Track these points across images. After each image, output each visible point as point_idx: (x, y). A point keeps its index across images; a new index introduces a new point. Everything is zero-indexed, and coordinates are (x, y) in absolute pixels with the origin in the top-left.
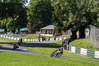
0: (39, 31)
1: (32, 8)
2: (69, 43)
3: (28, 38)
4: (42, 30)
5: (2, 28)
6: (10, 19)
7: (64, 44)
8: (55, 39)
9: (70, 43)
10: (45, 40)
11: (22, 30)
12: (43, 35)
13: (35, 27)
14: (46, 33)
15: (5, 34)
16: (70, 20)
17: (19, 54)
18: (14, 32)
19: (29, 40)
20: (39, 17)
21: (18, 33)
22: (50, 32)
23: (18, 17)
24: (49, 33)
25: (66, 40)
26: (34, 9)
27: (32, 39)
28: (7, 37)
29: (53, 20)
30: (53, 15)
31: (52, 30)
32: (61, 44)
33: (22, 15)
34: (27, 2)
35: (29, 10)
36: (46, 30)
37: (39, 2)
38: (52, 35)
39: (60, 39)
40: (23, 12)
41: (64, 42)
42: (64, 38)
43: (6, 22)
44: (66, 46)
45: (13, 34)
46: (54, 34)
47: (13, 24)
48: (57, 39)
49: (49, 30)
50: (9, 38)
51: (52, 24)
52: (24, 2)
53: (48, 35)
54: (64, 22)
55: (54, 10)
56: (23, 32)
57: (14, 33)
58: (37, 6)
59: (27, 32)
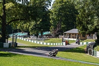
0: (63, 35)
1: (56, 11)
2: (94, 47)
3: (51, 42)
4: (65, 34)
5: (25, 32)
6: (33, 23)
7: (89, 49)
10: (69, 44)
12: (67, 39)
13: (59, 31)
14: (69, 37)
15: (28, 38)
16: (95, 23)
17: (42, 59)
18: (37, 35)
19: (52, 44)
20: (62, 21)
21: (40, 37)
22: (74, 36)
23: (41, 20)
25: (91, 44)
26: (57, 13)
27: (55, 43)
28: (30, 41)
29: (77, 23)
30: (77, 19)
31: (76, 34)
32: (85, 48)
33: (44, 18)
34: (50, 5)
35: (52, 13)
36: (70, 34)
37: (62, 5)
38: (75, 39)
39: (85, 43)
40: (46, 15)
41: (89, 47)
42: (89, 43)
43: (29, 26)
44: (90, 51)
45: (35, 38)
46: (78, 38)
47: (36, 27)
48: (81, 43)
49: (73, 34)
51: (76, 28)
52: (47, 5)
53: (72, 39)
54: (89, 26)
55: (78, 14)
56: (46, 35)
57: (37, 37)
58: (60, 9)
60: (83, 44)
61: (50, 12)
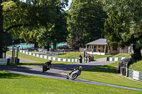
0: (85, 47)
1: (75, 14)
2: (129, 65)
3: (69, 58)
4: (88, 46)
5: (31, 43)
6: (43, 30)
7: (122, 68)
8: (108, 60)
9: (131, 66)
10: (93, 61)
11: (59, 45)
12: (91, 53)
13: (79, 42)
14: (95, 51)
15: (35, 52)
16: (132, 31)
18: (47, 48)
19: (69, 60)
20: (84, 27)
21: (53, 50)
22: (101, 48)
23: (53, 26)
24: (100, 51)
25: (125, 60)
26: (77, 15)
27: (74, 58)
28: (37, 55)
29: (105, 30)
30: (105, 24)
31: (103, 46)
32: (117, 66)
33: (59, 24)
34: (67, 5)
35: (70, 17)
36: (95, 46)
37: (84, 5)
38: (103, 54)
39: (116, 59)
40: (61, 19)
41: (121, 65)
42: (122, 58)
43: (37, 34)
44: (124, 70)
45: (46, 51)
46: (106, 52)
47: (47, 36)
48: (111, 59)
49: (99, 46)
50: (41, 56)
51: (103, 38)
52: (62, 4)
53: (98, 53)
54: (123, 35)
55: (107, 17)
56: (60, 48)
57: (48, 50)
58: (81, 10)
59: (66, 49)
60: (113, 60)
61: (66, 14)
